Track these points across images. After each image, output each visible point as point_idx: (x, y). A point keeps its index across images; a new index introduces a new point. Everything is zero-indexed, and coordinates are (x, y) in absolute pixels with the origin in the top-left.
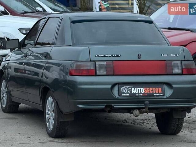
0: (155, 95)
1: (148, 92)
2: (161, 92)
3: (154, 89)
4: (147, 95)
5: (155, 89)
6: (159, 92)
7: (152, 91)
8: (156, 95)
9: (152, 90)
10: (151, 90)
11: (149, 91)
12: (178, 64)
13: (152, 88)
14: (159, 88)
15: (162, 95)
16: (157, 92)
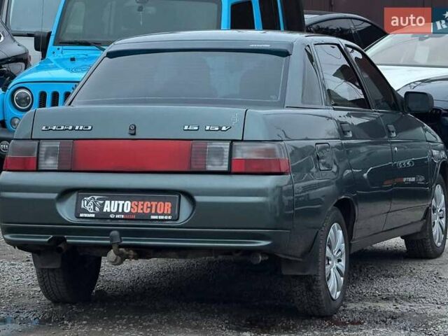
0: (153, 217)
1: (140, 211)
2: (169, 212)
3: (154, 204)
4: (134, 217)
5: (156, 206)
6: (165, 212)
7: (149, 209)
8: (156, 217)
9: (149, 205)
10: (148, 207)
11: (142, 209)
12: (222, 148)
13: (149, 203)
14: (166, 203)
15: (170, 217)
16: (161, 211)
